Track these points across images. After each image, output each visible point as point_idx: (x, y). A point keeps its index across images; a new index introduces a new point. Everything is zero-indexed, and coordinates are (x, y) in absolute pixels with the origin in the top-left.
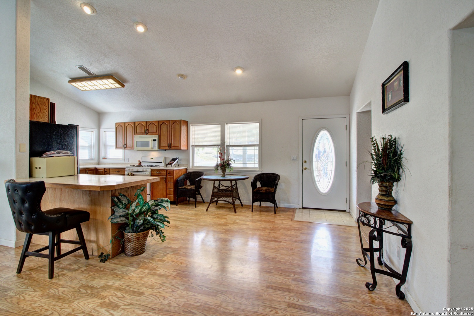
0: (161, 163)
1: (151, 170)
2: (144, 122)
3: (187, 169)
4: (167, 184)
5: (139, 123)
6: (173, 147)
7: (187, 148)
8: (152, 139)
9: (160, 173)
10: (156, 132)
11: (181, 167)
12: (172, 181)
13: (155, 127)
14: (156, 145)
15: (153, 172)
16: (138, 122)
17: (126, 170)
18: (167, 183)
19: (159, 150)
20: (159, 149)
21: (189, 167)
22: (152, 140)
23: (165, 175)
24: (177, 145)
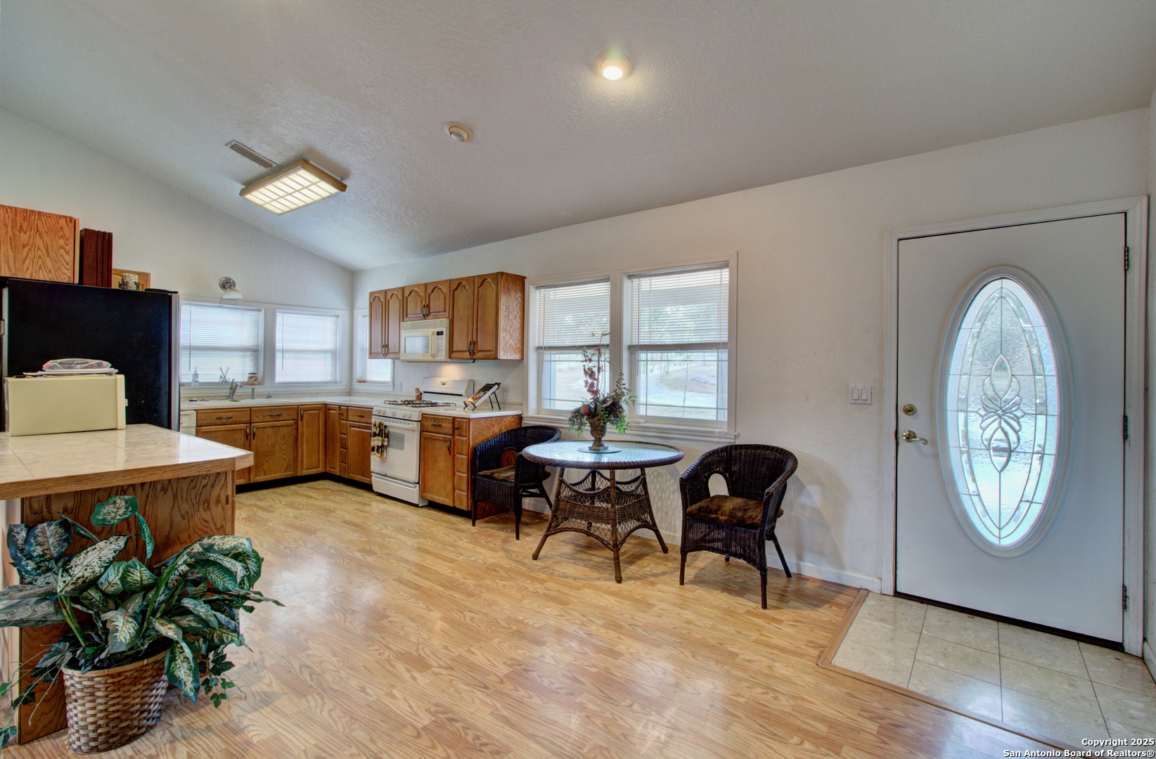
0: (461, 395)
1: (422, 417)
2: (422, 284)
3: (520, 418)
4: (456, 458)
5: (411, 289)
6: (480, 351)
7: (523, 355)
8: (434, 330)
9: (440, 426)
10: (445, 311)
11: (505, 409)
12: (465, 451)
13: (442, 296)
14: (442, 346)
15: (425, 423)
16: (409, 286)
17: (374, 413)
18: (454, 455)
19: (449, 360)
20: (450, 357)
21: (527, 412)
22: (433, 334)
23: (451, 432)
24: (489, 346)
